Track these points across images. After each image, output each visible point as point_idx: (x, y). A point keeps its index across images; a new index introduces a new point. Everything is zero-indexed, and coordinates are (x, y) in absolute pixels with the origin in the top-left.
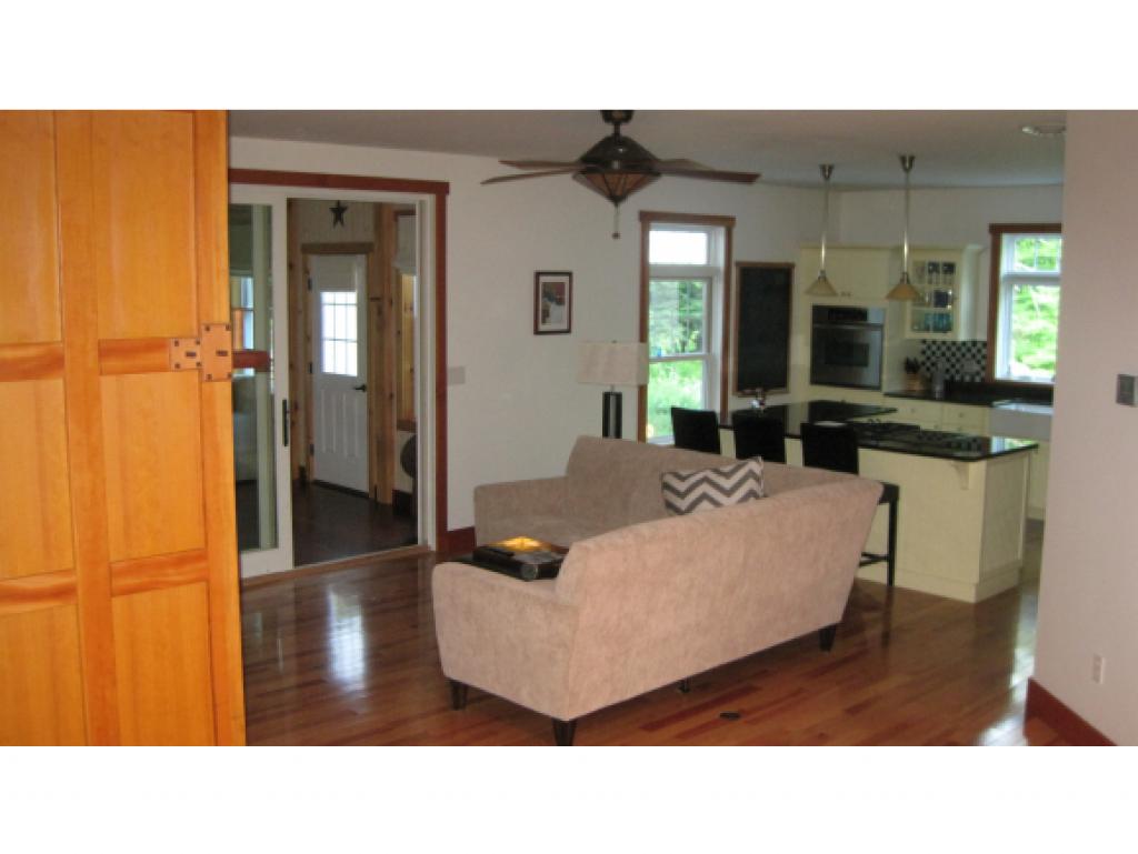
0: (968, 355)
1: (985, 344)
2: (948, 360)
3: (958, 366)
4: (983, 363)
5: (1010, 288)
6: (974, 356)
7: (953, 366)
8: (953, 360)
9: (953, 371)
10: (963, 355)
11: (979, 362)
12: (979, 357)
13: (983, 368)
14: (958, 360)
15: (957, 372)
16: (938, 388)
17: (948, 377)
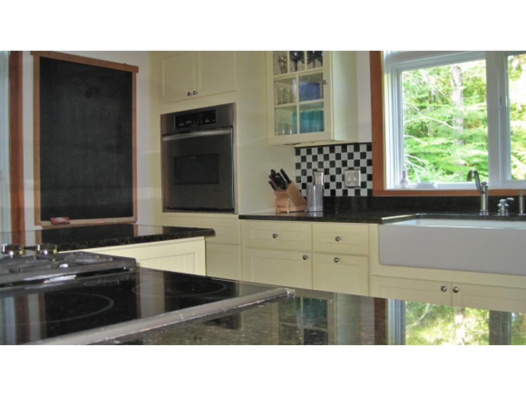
0: (351, 163)
1: (369, 147)
2: (326, 172)
3: (339, 178)
4: (369, 170)
5: (397, 73)
6: (357, 163)
7: (333, 178)
8: (333, 171)
9: (333, 186)
10: (345, 164)
11: (363, 170)
12: (363, 163)
13: (370, 177)
14: (339, 171)
15: (339, 185)
16: (316, 208)
17: (327, 193)
